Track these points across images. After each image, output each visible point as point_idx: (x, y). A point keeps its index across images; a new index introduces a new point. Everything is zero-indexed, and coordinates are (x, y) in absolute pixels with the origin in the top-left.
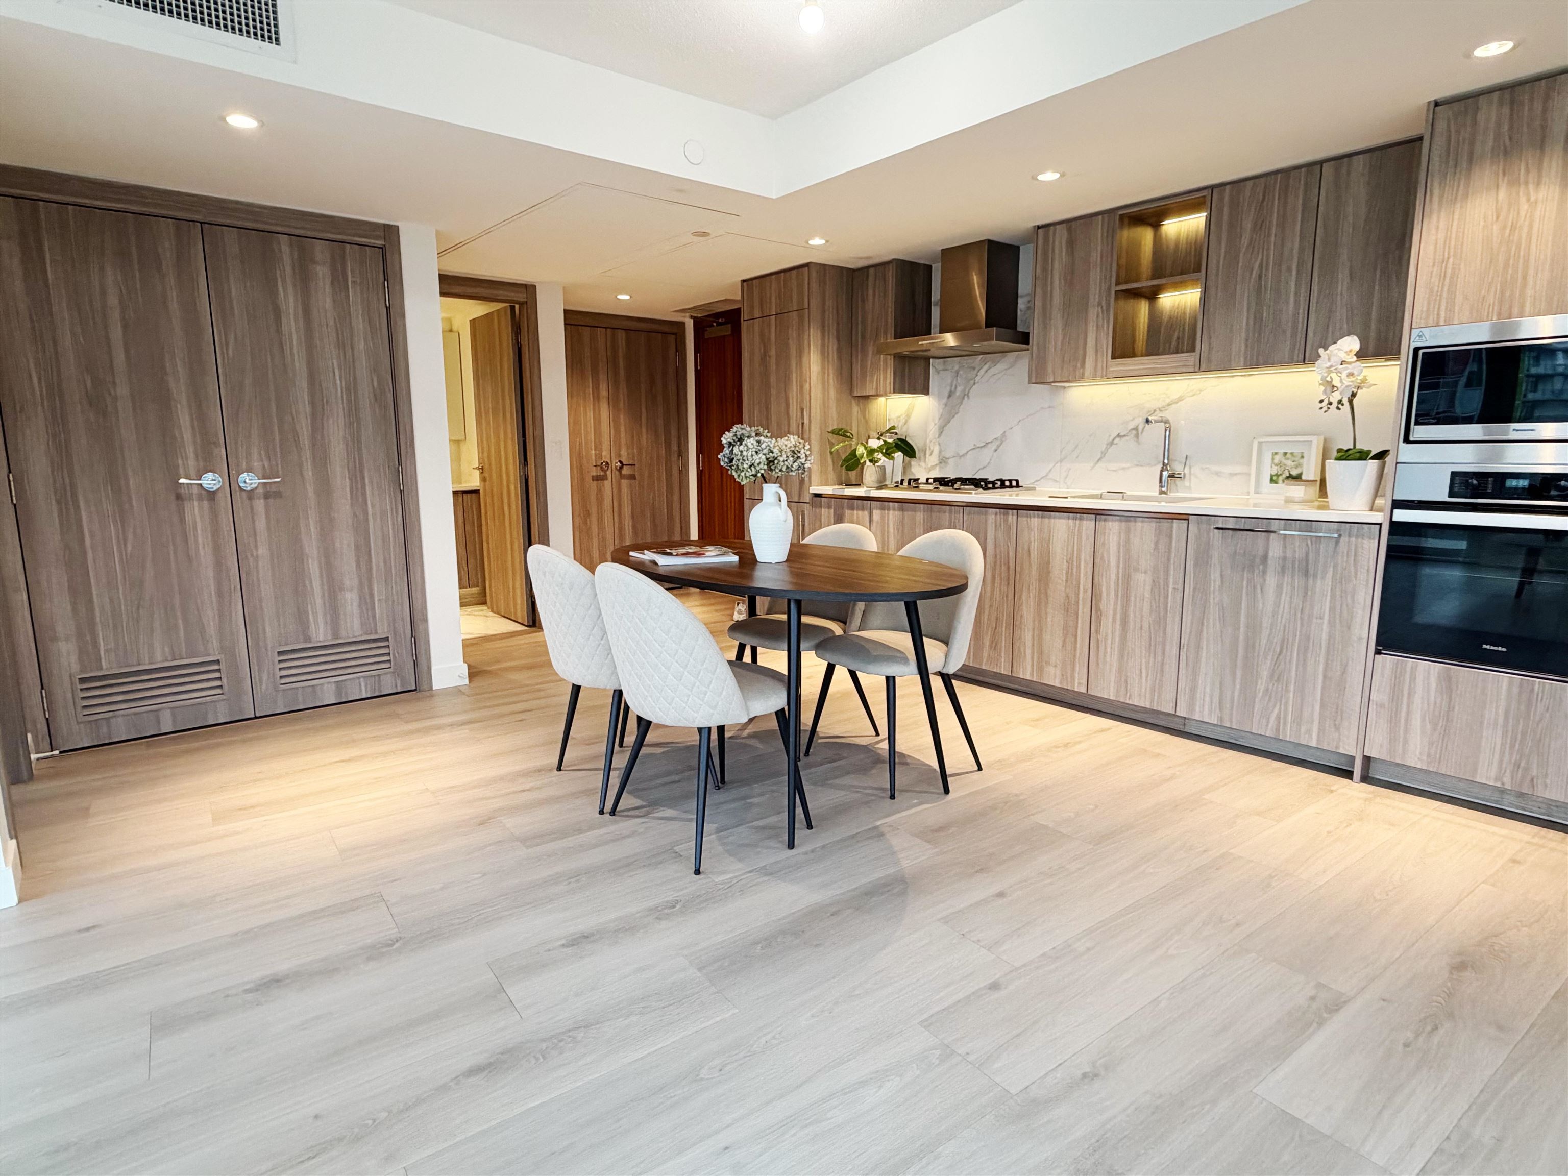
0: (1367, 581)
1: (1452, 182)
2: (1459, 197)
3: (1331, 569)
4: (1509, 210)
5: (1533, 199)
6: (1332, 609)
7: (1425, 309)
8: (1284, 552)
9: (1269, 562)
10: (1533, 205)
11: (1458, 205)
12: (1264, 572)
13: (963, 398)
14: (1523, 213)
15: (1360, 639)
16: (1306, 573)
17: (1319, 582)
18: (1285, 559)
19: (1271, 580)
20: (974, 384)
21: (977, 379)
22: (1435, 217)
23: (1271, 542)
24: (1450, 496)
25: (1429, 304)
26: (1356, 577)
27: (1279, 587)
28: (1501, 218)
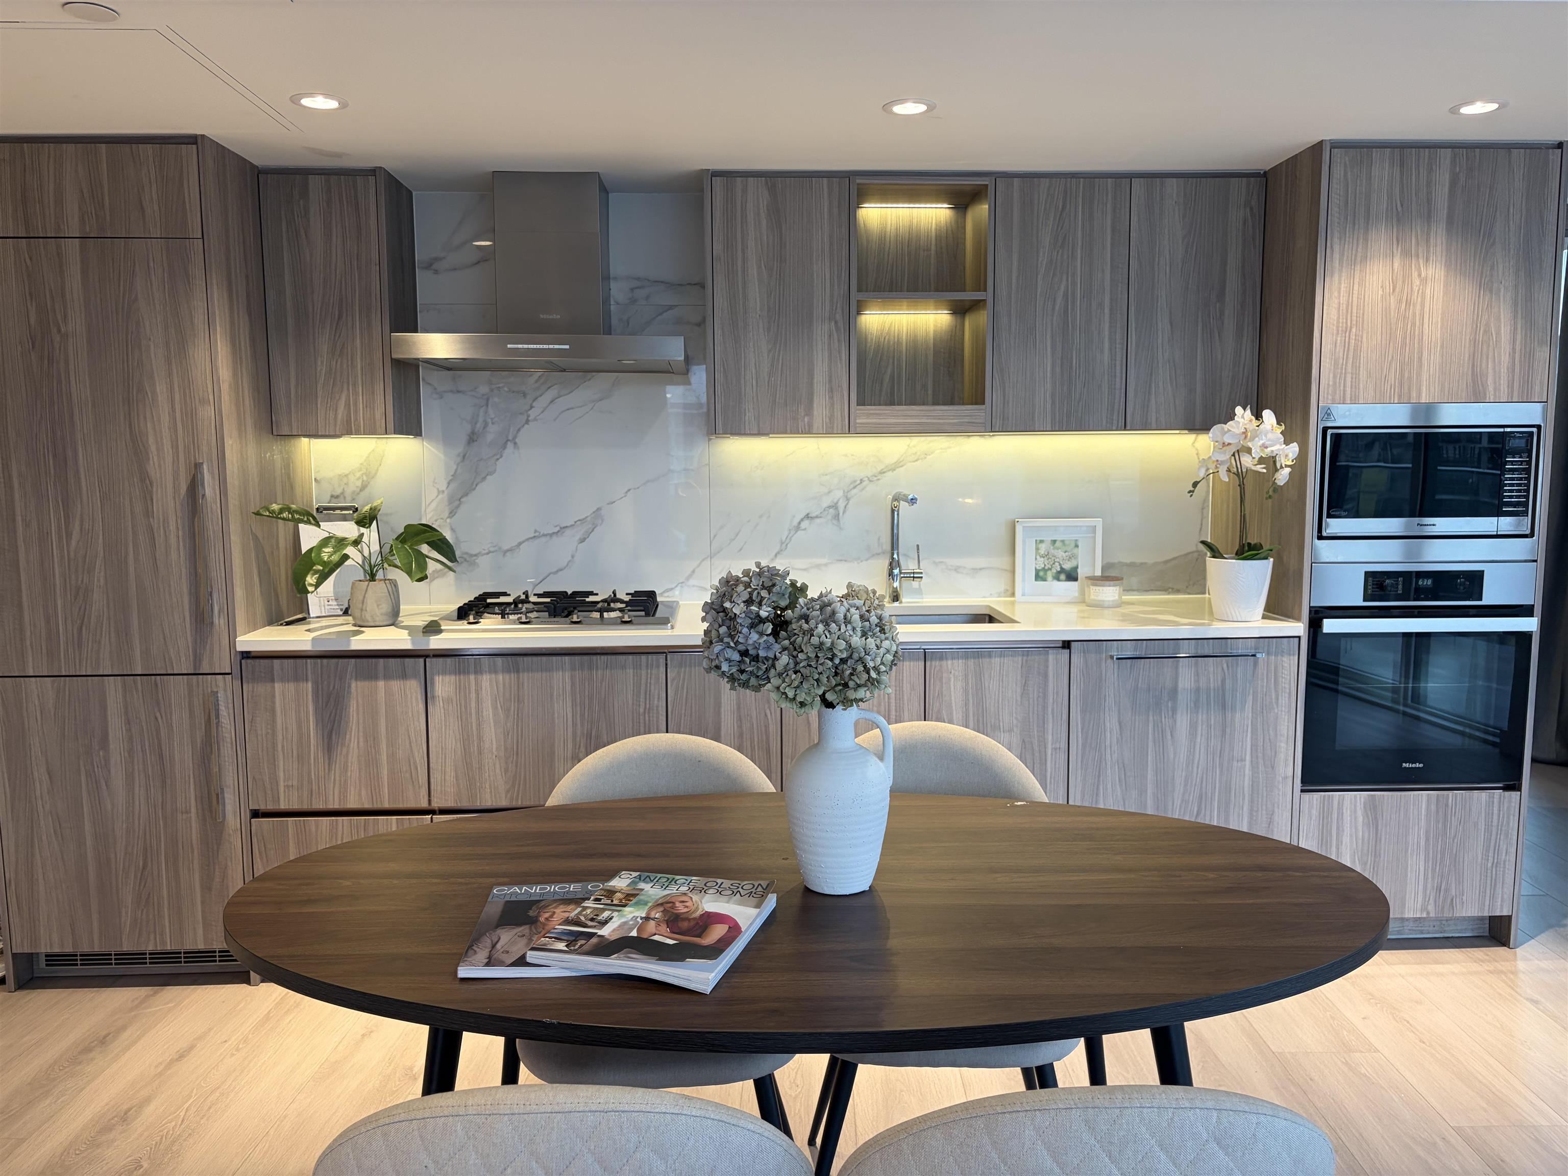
0: (1290, 706)
1: (1351, 240)
2: (1359, 259)
3: (1251, 697)
4: (1404, 282)
5: (1423, 275)
6: (1254, 747)
7: (1331, 383)
8: (1197, 681)
9: (1180, 697)
10: (1424, 281)
11: (1358, 267)
12: (1174, 710)
13: (504, 447)
14: (1416, 289)
15: (1285, 778)
16: (1224, 707)
17: (1238, 715)
18: (1198, 690)
19: (1183, 721)
20: (527, 422)
21: (533, 413)
22: (1336, 276)
23: (1180, 670)
24: (1364, 600)
25: (1335, 377)
26: (1277, 704)
27: (1193, 726)
28: (1397, 290)
